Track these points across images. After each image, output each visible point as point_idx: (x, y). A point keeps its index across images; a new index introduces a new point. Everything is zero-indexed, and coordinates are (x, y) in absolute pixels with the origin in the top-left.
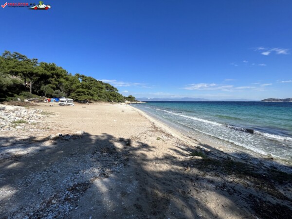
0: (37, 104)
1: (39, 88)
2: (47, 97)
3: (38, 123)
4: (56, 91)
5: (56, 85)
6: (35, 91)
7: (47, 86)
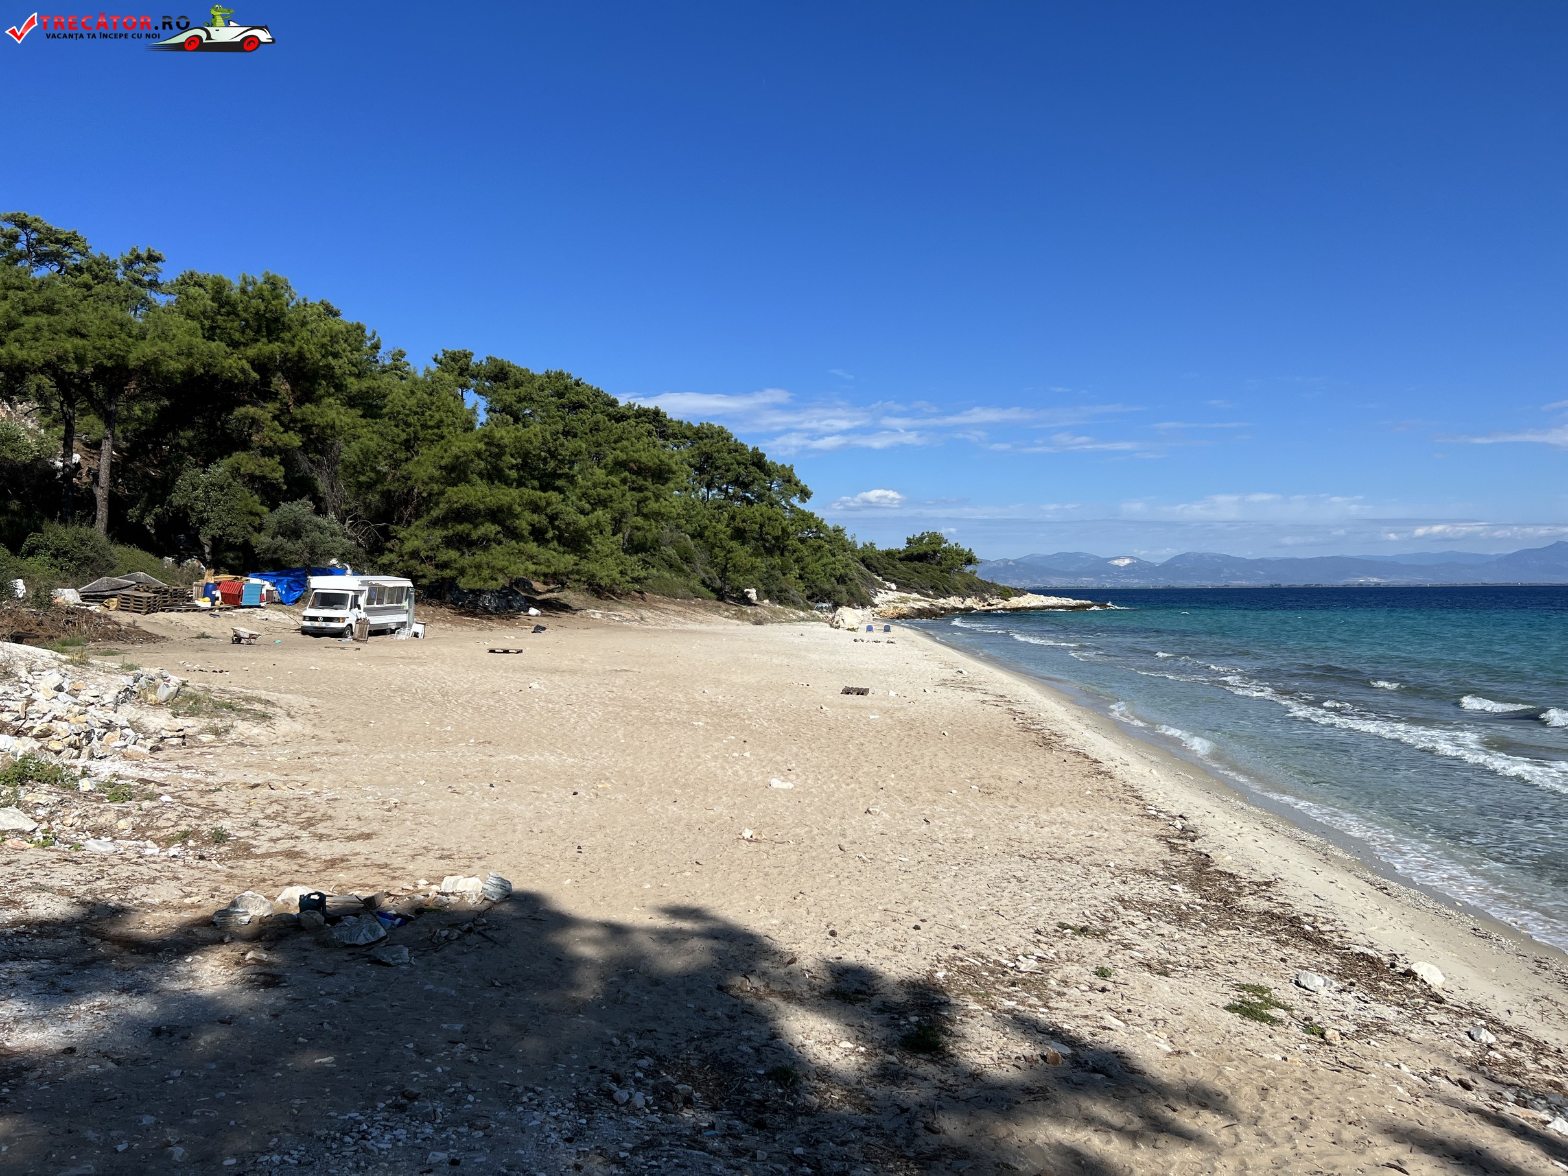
0: (144, 621)
1: (161, 489)
2: (217, 565)
3: (143, 790)
4: (284, 506)
5: (287, 457)
6: (133, 513)
7: (219, 470)
